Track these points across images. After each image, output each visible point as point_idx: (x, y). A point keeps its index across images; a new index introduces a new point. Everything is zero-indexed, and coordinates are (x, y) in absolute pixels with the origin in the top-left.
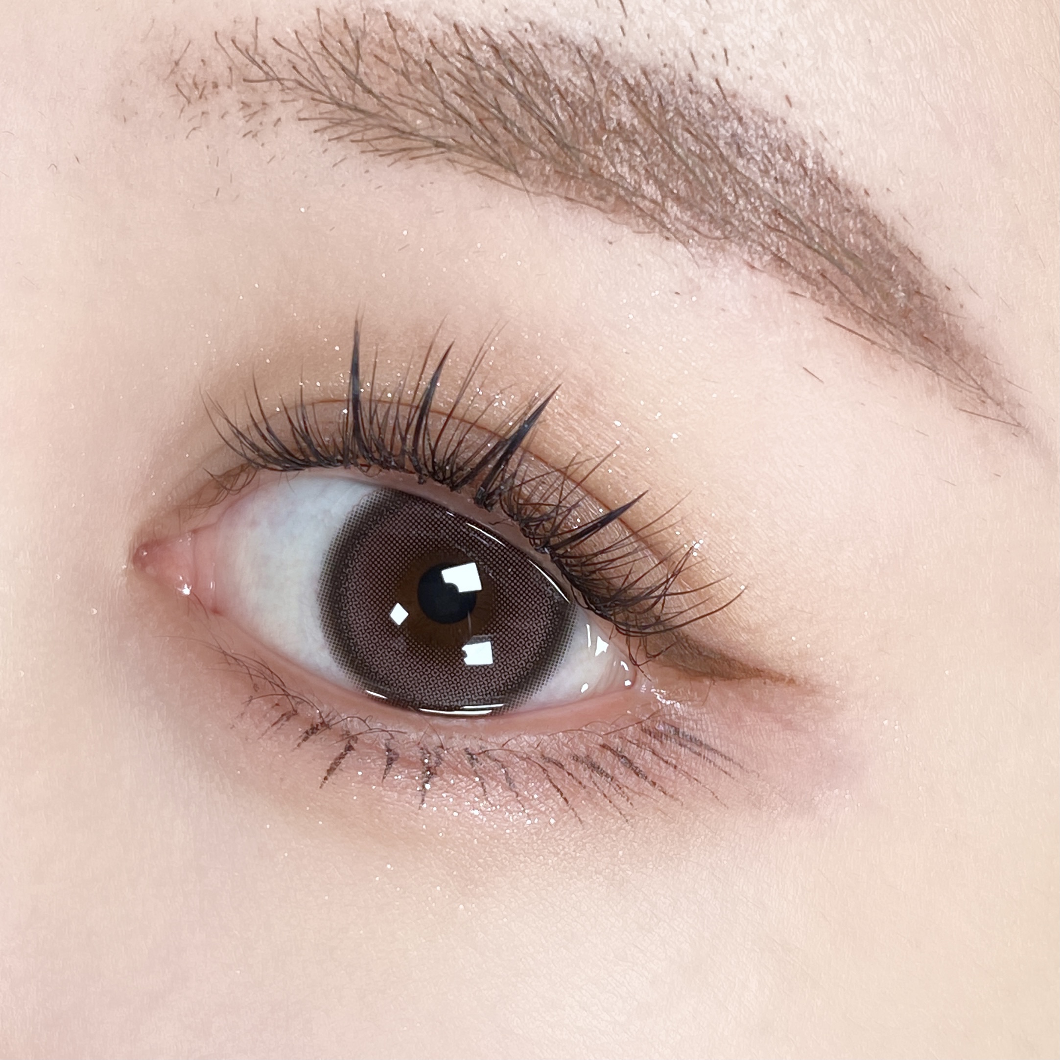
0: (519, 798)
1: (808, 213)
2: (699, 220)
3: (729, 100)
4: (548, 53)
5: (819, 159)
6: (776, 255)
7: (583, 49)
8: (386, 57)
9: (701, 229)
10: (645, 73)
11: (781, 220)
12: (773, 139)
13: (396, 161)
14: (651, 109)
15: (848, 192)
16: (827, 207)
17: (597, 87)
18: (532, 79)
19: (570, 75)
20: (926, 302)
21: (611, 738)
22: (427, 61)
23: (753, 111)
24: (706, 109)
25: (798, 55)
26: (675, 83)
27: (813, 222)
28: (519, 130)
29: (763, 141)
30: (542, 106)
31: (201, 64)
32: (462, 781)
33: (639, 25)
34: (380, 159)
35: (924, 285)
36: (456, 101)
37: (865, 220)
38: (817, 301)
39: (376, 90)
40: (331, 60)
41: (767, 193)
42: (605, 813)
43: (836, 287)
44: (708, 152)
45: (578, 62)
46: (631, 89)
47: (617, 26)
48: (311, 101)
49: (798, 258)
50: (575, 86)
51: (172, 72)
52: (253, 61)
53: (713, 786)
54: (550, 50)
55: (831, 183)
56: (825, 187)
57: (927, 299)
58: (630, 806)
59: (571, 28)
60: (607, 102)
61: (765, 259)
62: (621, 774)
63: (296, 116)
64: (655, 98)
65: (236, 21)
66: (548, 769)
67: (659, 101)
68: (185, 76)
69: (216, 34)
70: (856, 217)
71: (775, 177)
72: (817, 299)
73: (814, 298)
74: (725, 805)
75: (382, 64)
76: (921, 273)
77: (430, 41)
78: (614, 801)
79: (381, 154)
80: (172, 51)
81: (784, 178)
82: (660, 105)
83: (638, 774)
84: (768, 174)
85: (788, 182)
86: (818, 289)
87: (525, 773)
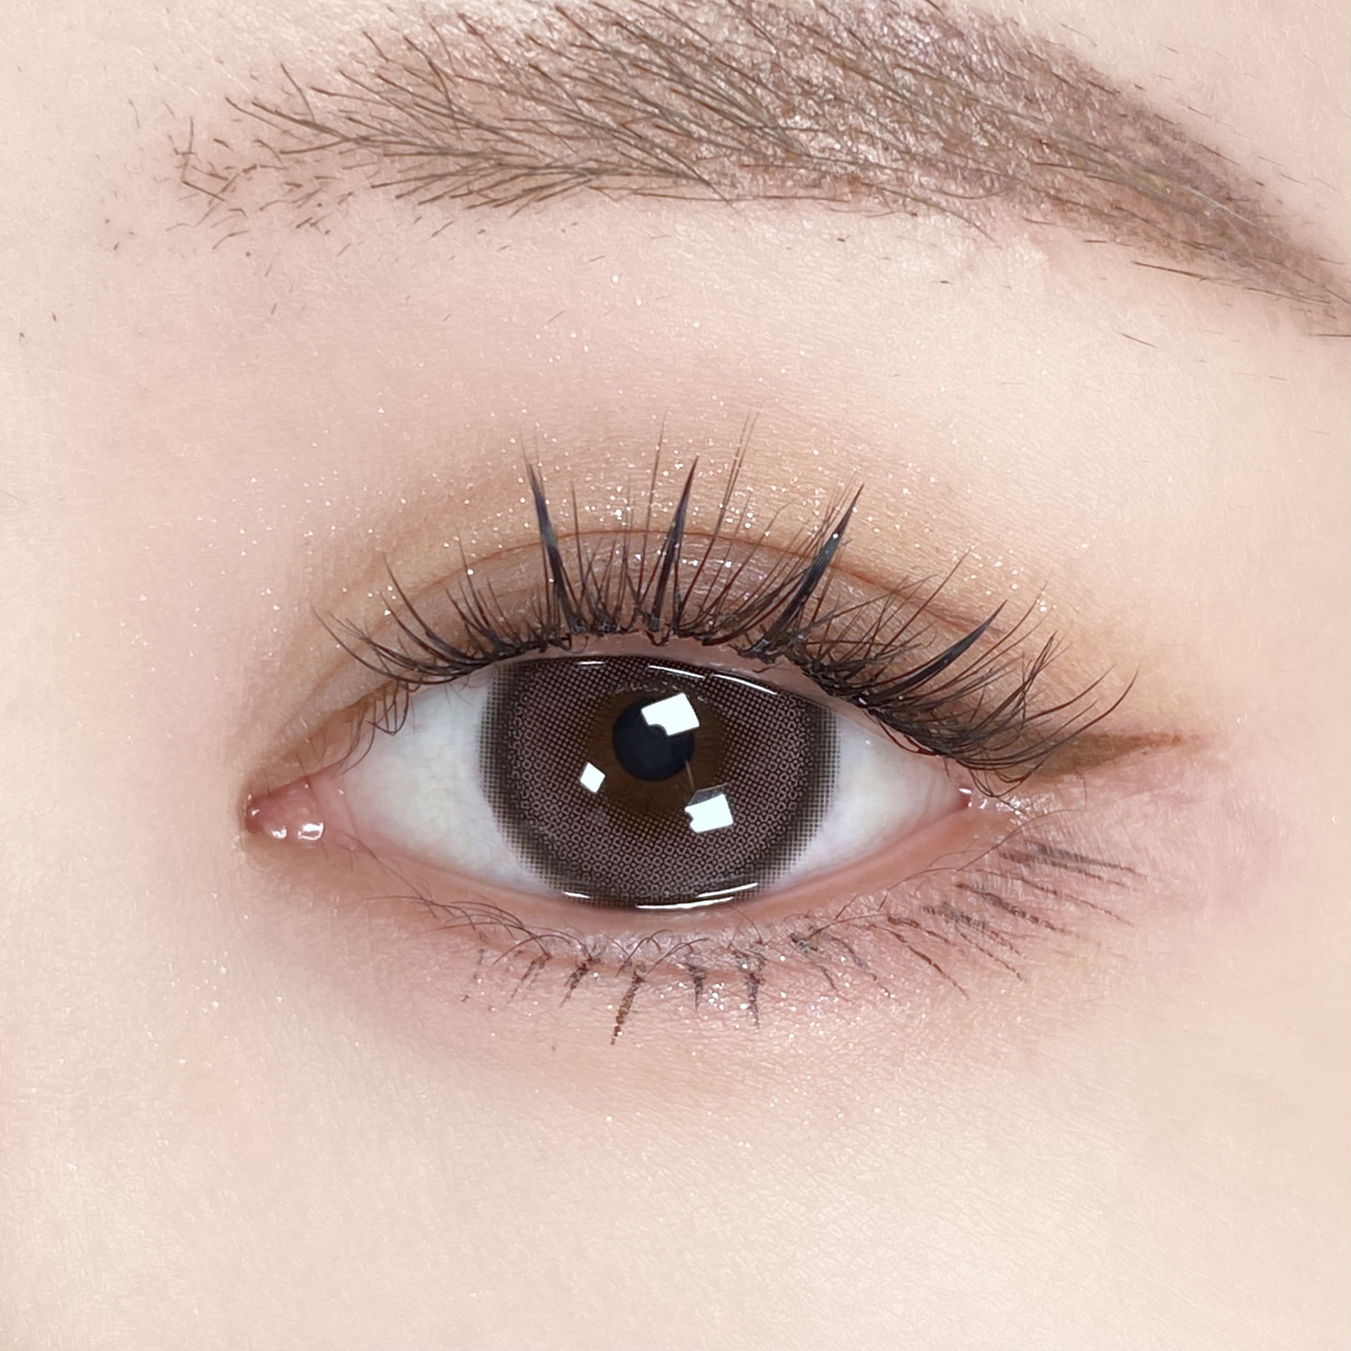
0: (877, 982)
5: (1072, 60)
6: (1055, 198)
8: (476, 74)
9: (953, 189)
10: (823, 7)
11: (1049, 151)
13: (519, 209)
14: (845, 51)
15: (1117, 92)
16: (1098, 118)
20: (1242, 207)
22: (532, 65)
26: (865, 9)
31: (216, 145)
32: (798, 980)
34: (498, 211)
35: (1232, 186)
36: (585, 108)
37: (1145, 123)
38: (1120, 243)
42: (987, 972)
45: (732, 14)
46: (813, 33)
48: (385, 159)
50: (737, 46)
55: (1094, 85)
57: (1242, 203)
58: (1016, 955)
60: (785, 56)
61: (1043, 206)
62: (993, 917)
63: (367, 183)
64: (845, 35)
65: (253, 77)
66: (902, 934)
67: (851, 37)
68: (194, 168)
69: (228, 100)
70: (1135, 121)
71: (1026, 97)
72: (1118, 240)
73: (1115, 241)
74: (1129, 924)
75: (472, 84)
76: (1226, 172)
77: (530, 37)
78: (995, 954)
79: (497, 203)
80: (170, 137)
81: (1038, 95)
82: (853, 43)
83: (1013, 912)
84: (1016, 96)
85: (1043, 100)
86: (1117, 228)
87: (874, 946)
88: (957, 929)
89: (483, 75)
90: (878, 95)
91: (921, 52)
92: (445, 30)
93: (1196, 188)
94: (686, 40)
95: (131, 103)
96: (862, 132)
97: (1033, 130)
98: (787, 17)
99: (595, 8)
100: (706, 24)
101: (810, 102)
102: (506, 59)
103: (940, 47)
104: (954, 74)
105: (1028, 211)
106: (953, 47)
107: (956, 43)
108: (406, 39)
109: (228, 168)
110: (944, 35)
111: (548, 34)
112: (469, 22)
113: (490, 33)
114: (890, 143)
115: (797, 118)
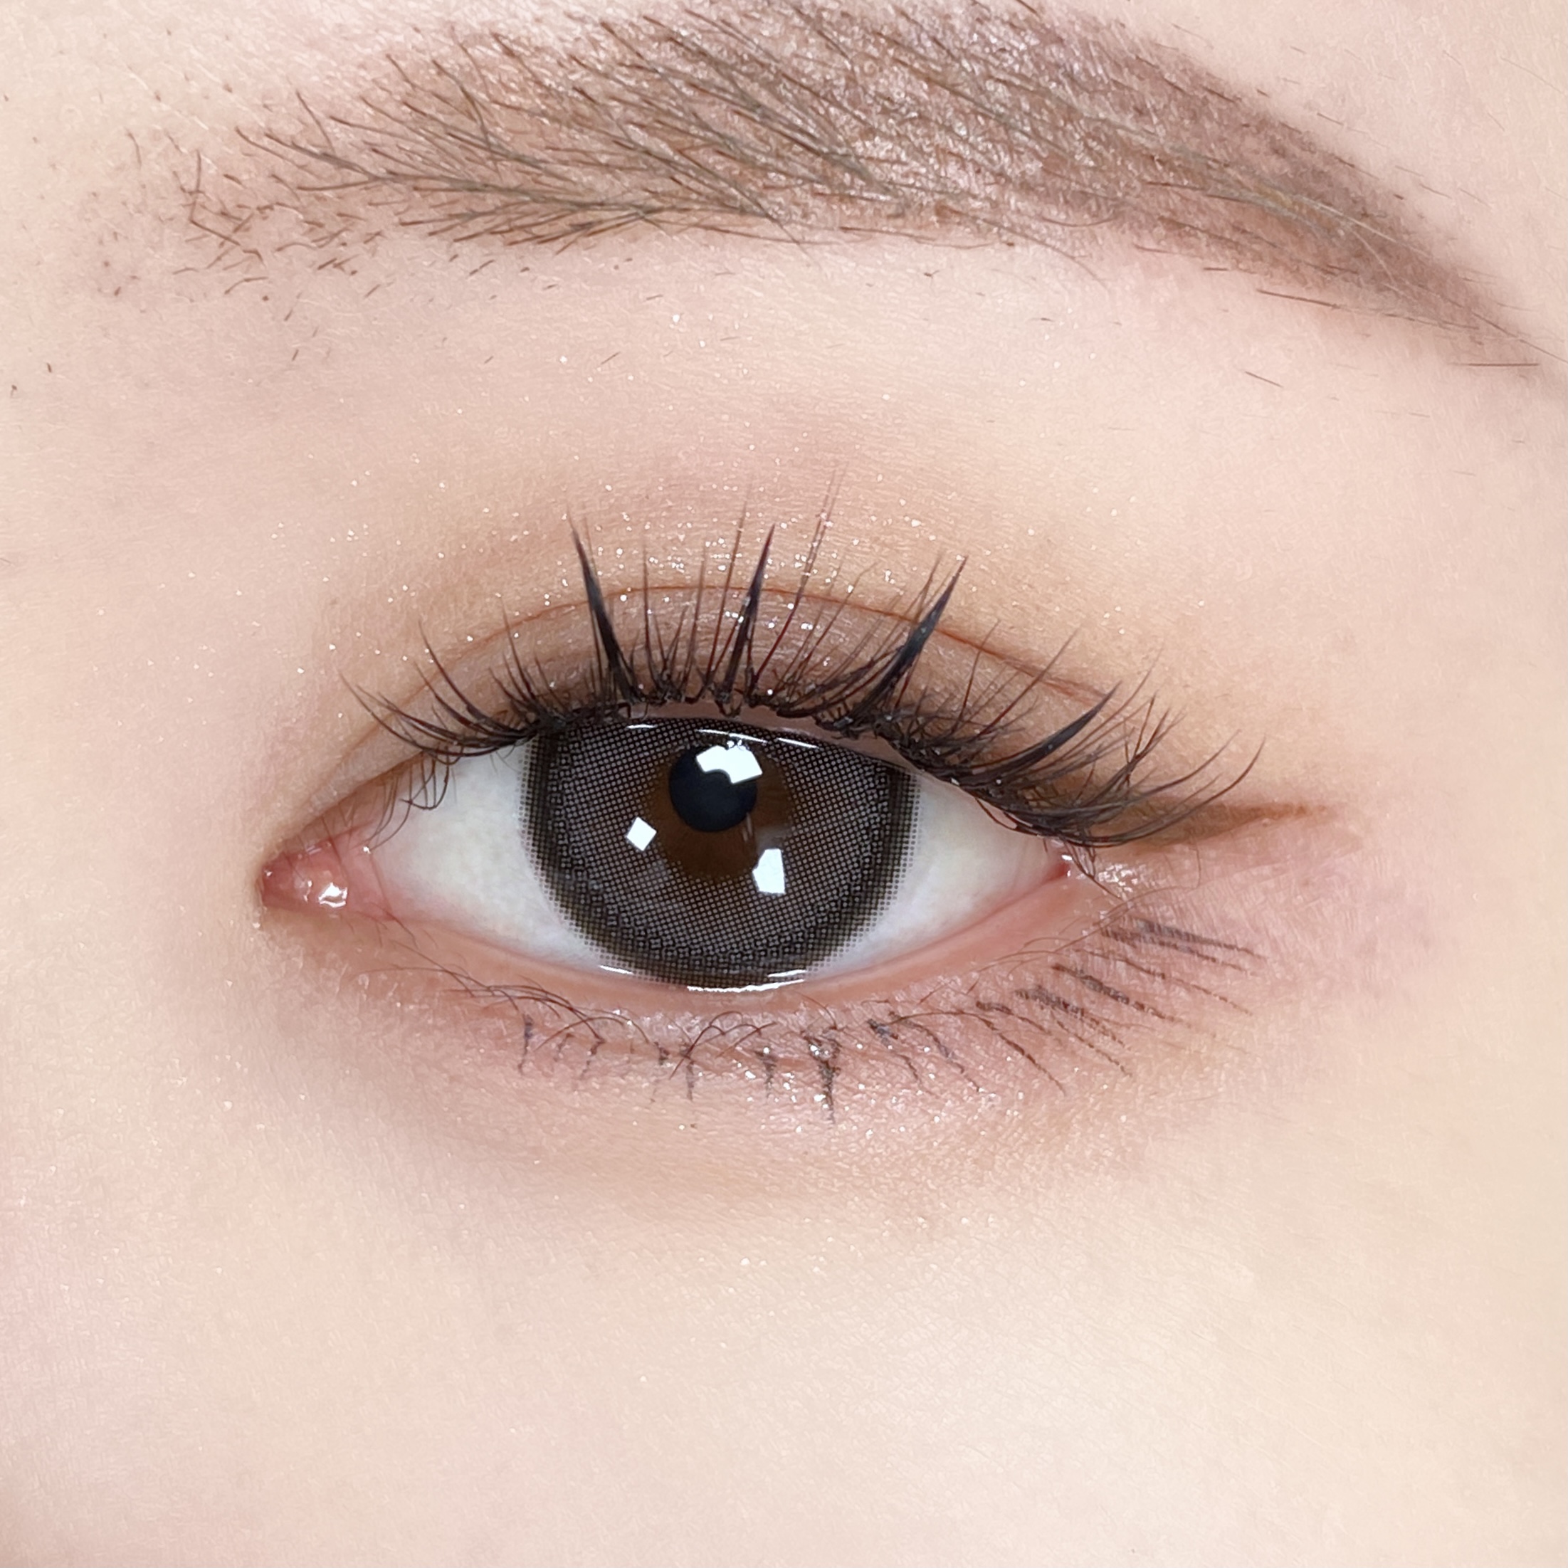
0: (965, 1074)
3: (1036, 16)
4: (753, 25)
7: (803, 3)
8: (514, 100)
9: (1054, 215)
10: (903, 13)
11: (1162, 168)
12: (1114, 55)
13: (567, 244)
14: (929, 63)
16: (1217, 129)
21: (1064, 955)
22: (576, 88)
29: (1102, 60)
31: (227, 180)
34: (542, 247)
37: (1270, 133)
38: (1243, 270)
40: (430, 125)
45: (801, 24)
46: (892, 43)
48: (416, 194)
49: (1200, 215)
50: (807, 60)
51: (185, 205)
53: (1222, 990)
54: (756, 21)
55: (1212, 93)
57: (1380, 220)
58: (1119, 1046)
60: (862, 70)
61: (1156, 230)
62: (1093, 1002)
63: (396, 219)
64: (929, 44)
65: (266, 106)
66: (993, 1020)
67: (936, 46)
68: (204, 207)
69: (238, 131)
70: (1259, 132)
71: (1136, 109)
72: (1241, 266)
73: (1237, 267)
74: (1246, 1012)
75: (510, 111)
76: (1360, 185)
77: (572, 57)
78: (1097, 1044)
79: (542, 240)
80: (175, 173)
81: (1149, 106)
82: (938, 52)
83: (1115, 997)
84: (1123, 107)
85: (1155, 111)
86: (1240, 253)
87: (962, 1034)
88: (1052, 1015)
89: (522, 100)
90: (968, 111)
91: (1016, 61)
92: (478, 52)
93: (1329, 204)
94: (750, 55)
95: (131, 136)
96: (951, 153)
97: (1142, 145)
98: (863, 27)
99: (647, 22)
100: (771, 38)
101: (891, 121)
102: (547, 82)
103: (1037, 55)
104: (1054, 85)
105: (1139, 236)
106: (1052, 55)
107: (1054, 49)
108: (435, 62)
109: (240, 206)
110: (1042, 41)
111: (593, 53)
112: (505, 42)
113: (527, 53)
114: (983, 165)
115: (877, 139)
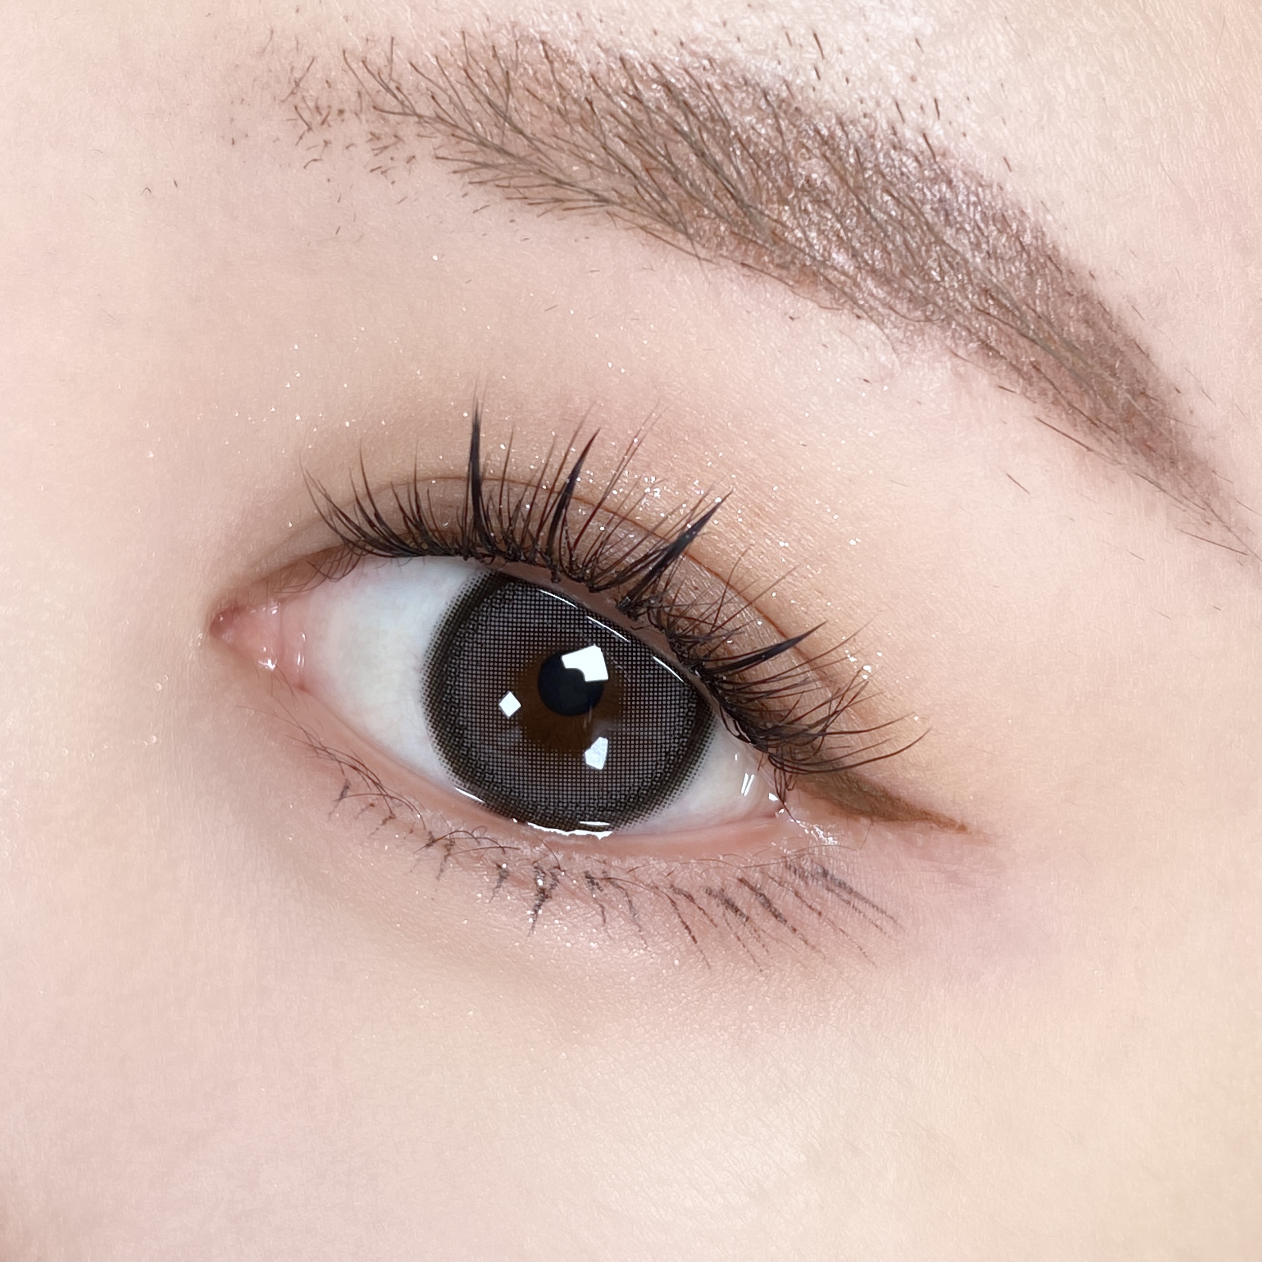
0: (642, 933)
1: (1023, 295)
2: (897, 297)
3: (938, 159)
4: (729, 95)
5: (1039, 234)
6: (983, 342)
7: (771, 92)
8: (540, 92)
9: (898, 307)
10: (841, 123)
11: (991, 302)
12: (986, 207)
13: (546, 212)
14: (847, 165)
15: (1071, 273)
16: (1045, 289)
17: (786, 138)
18: (710, 125)
19: (754, 121)
20: (1152, 405)
21: (750, 872)
22: (587, 99)
23: (965, 173)
24: (911, 168)
25: (1021, 111)
26: (876, 136)
27: (1028, 306)
28: (691, 185)
29: (976, 208)
30: (719, 157)
31: (326, 85)
32: (579, 908)
33: (837, 68)
34: (528, 207)
36: (619, 147)
37: (1088, 306)
38: (1029, 398)
39: (528, 132)
40: (476, 92)
41: (976, 269)
43: (1052, 383)
44: (912, 218)
45: (764, 107)
46: (825, 142)
47: (809, 67)
48: (452, 138)
49: (1009, 347)
50: (760, 135)
51: (292, 93)
52: (388, 89)
53: (861, 940)
54: (732, 93)
55: (1052, 261)
56: (1044, 266)
57: (1153, 402)
58: (765, 953)
59: (756, 67)
60: (796, 154)
61: (971, 346)
62: (758, 915)
63: (432, 153)
64: (851, 152)
65: (368, 40)
66: (677, 902)
67: (856, 155)
68: (304, 98)
69: (344, 52)
70: (1079, 302)
71: (988, 252)
72: (1028, 395)
73: (1024, 395)
74: (873, 964)
75: (535, 100)
77: (592, 77)
78: (749, 946)
79: (529, 202)
81: (998, 253)
83: (777, 917)
84: (979, 248)
85: (1002, 258)
86: (1030, 385)
87: (651, 904)
88: (724, 915)
92: (526, 49)
94: (719, 117)
95: (272, 32)
98: (808, 123)
99: (653, 68)
102: (568, 87)
106: (939, 191)
108: (493, 47)
109: (329, 106)
110: (935, 178)
111: (608, 77)
112: (548, 48)
113: (562, 63)
